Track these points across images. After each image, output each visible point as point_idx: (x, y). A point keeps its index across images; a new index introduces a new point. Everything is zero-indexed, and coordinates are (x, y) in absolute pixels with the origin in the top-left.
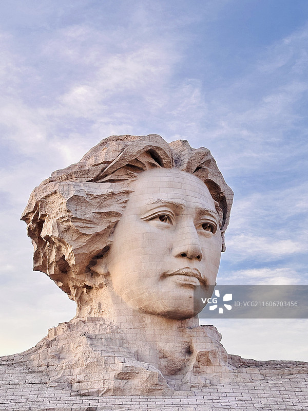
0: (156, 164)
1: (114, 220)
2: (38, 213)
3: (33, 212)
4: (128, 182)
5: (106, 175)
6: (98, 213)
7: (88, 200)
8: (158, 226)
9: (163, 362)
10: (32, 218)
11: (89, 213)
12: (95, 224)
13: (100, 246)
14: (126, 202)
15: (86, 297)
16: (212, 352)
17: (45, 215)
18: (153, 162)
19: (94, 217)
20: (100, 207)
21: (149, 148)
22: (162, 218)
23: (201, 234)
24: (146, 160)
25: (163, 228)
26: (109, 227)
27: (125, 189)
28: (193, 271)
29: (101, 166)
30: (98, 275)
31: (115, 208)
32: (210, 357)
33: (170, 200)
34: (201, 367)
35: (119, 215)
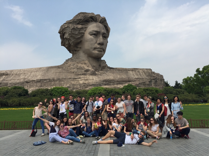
1: (83, 34)
2: (63, 32)
3: (62, 31)
4: (86, 25)
5: (80, 23)
6: (79, 33)
7: (76, 29)
8: (93, 37)
10: (61, 33)
11: (77, 33)
12: (78, 35)
13: (79, 41)
14: (85, 30)
15: (75, 53)
17: (65, 32)
18: (92, 20)
19: (78, 34)
20: (79, 31)
21: (91, 16)
22: (94, 34)
23: (103, 39)
24: (90, 19)
26: (81, 36)
27: (85, 27)
29: (79, 20)
30: (78, 48)
31: (83, 31)
32: (105, 67)
33: (96, 30)
35: (84, 33)
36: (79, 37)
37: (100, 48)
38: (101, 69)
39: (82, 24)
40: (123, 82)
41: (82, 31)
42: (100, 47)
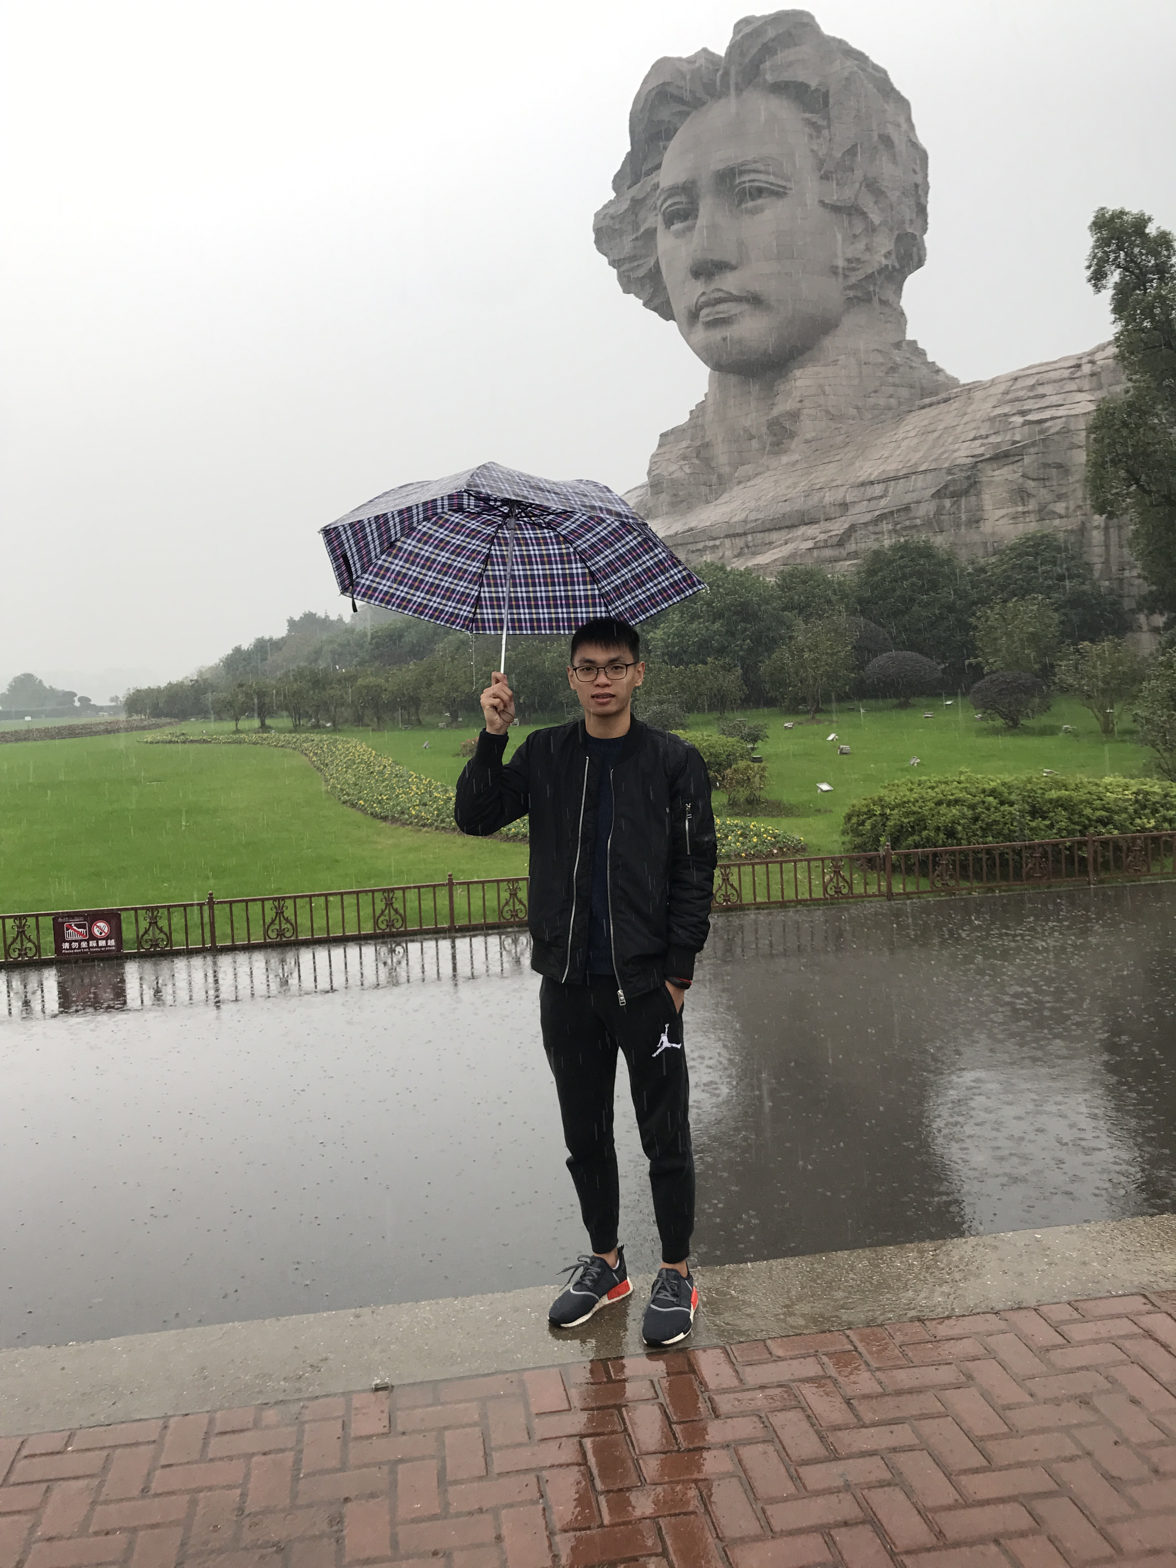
8: (675, 235)
16: (787, 415)
23: (745, 212)
28: (713, 295)
32: (787, 424)
33: (673, 182)
35: (655, 230)
37: (707, 304)
40: (774, 536)
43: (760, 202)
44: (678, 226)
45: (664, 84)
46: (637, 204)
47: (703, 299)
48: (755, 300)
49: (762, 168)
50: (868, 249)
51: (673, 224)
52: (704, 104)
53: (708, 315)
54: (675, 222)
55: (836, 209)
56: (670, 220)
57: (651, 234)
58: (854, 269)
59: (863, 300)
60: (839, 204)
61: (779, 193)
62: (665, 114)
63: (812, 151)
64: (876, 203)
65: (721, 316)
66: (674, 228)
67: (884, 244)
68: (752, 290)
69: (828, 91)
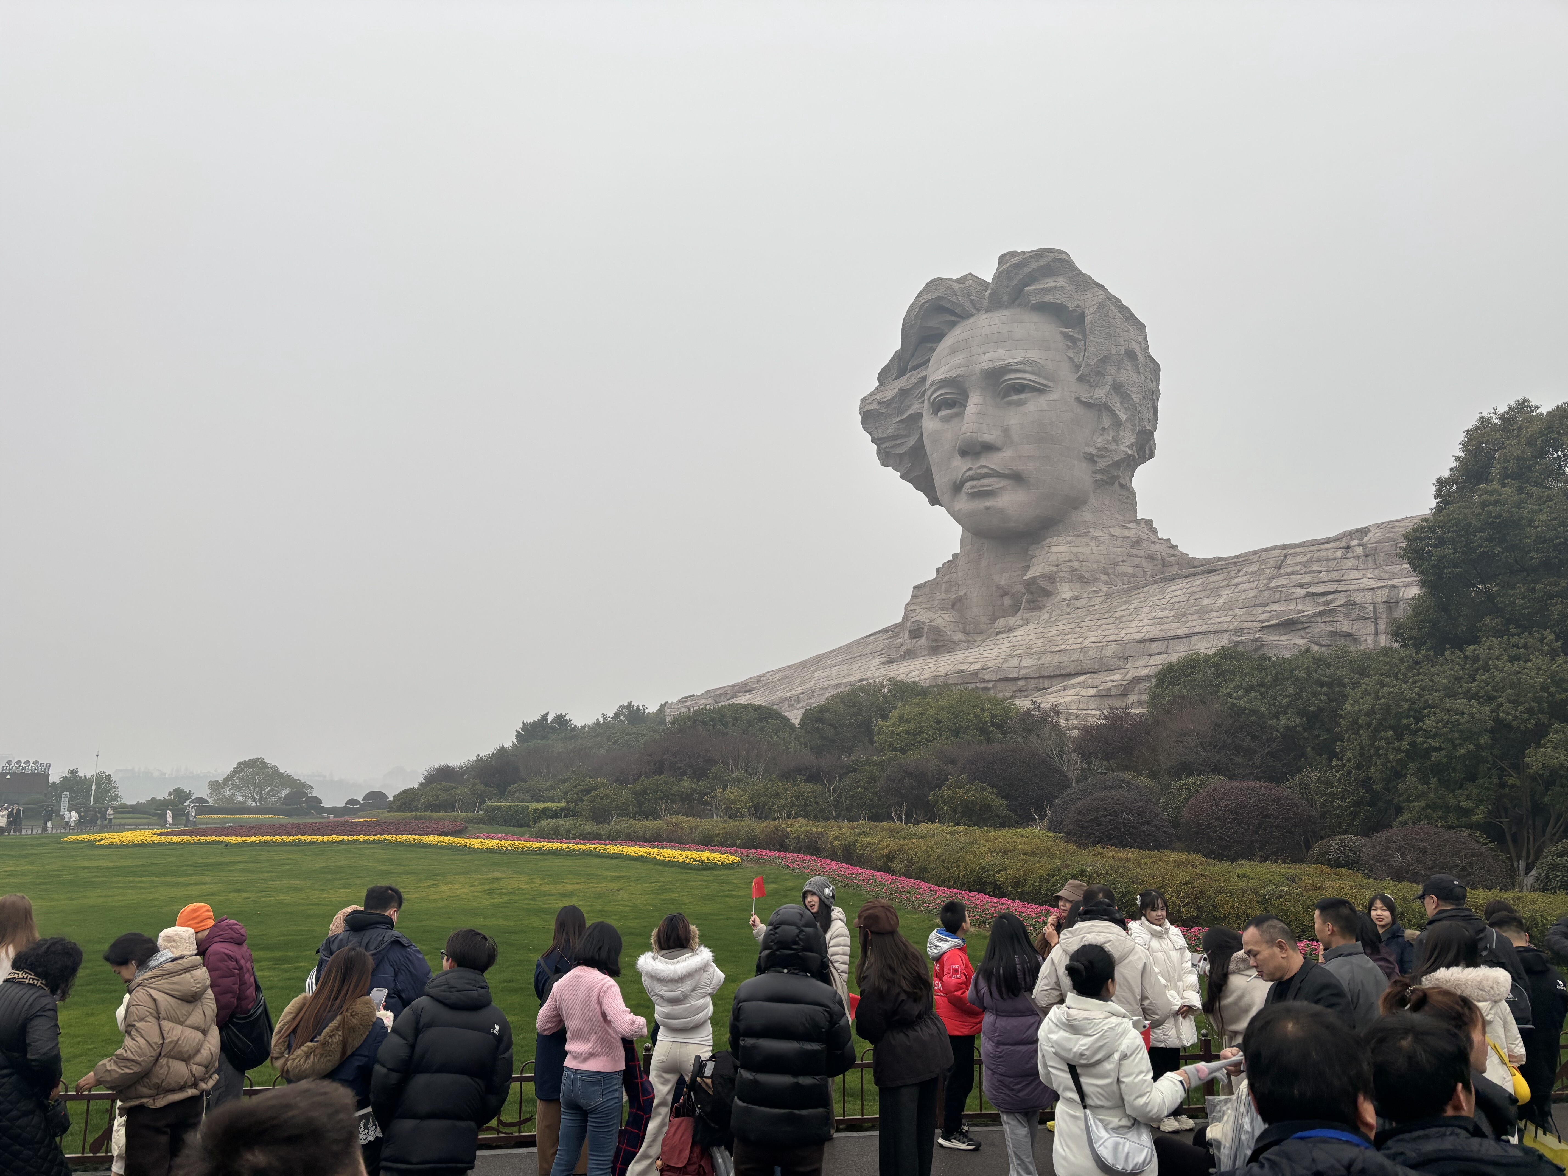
0: (953, 318)
5: (907, 364)
6: (900, 422)
7: (883, 410)
8: (941, 420)
9: (1007, 601)
12: (905, 436)
16: (1044, 577)
20: (901, 413)
21: (927, 305)
22: (946, 404)
23: (1010, 403)
24: (938, 320)
25: (946, 420)
28: (979, 471)
31: (915, 407)
32: (1044, 584)
33: (944, 376)
34: (1040, 599)
35: (921, 414)
36: (912, 441)
37: (972, 479)
38: (1028, 602)
39: (916, 363)
40: (1050, 683)
41: (910, 406)
42: (970, 469)
43: (1023, 396)
44: (943, 413)
45: (938, 298)
46: (904, 393)
47: (968, 474)
48: (1017, 478)
49: (1027, 368)
50: (1115, 440)
51: (939, 410)
52: (972, 315)
53: (972, 487)
54: (943, 408)
55: (1088, 405)
56: (937, 407)
57: (917, 417)
58: (1102, 457)
59: (1107, 483)
60: (1092, 401)
61: (1040, 390)
62: (934, 322)
63: (1070, 358)
64: (1121, 403)
65: (985, 488)
66: (940, 414)
67: (1128, 438)
68: (1014, 468)
69: (1084, 312)
